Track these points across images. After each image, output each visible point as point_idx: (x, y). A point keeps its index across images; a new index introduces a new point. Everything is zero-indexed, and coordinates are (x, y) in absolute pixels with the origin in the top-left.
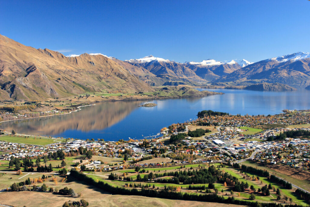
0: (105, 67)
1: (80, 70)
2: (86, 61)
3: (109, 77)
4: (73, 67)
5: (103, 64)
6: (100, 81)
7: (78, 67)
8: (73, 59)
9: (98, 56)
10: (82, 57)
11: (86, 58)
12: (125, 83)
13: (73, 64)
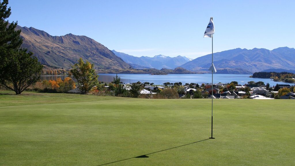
0: (90, 46)
1: (67, 48)
2: (72, 40)
3: (96, 56)
4: (59, 45)
5: (87, 44)
6: (87, 59)
7: (64, 45)
8: (58, 38)
9: (82, 37)
10: (67, 37)
11: (71, 38)
12: (111, 62)
13: (59, 42)
